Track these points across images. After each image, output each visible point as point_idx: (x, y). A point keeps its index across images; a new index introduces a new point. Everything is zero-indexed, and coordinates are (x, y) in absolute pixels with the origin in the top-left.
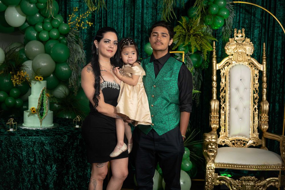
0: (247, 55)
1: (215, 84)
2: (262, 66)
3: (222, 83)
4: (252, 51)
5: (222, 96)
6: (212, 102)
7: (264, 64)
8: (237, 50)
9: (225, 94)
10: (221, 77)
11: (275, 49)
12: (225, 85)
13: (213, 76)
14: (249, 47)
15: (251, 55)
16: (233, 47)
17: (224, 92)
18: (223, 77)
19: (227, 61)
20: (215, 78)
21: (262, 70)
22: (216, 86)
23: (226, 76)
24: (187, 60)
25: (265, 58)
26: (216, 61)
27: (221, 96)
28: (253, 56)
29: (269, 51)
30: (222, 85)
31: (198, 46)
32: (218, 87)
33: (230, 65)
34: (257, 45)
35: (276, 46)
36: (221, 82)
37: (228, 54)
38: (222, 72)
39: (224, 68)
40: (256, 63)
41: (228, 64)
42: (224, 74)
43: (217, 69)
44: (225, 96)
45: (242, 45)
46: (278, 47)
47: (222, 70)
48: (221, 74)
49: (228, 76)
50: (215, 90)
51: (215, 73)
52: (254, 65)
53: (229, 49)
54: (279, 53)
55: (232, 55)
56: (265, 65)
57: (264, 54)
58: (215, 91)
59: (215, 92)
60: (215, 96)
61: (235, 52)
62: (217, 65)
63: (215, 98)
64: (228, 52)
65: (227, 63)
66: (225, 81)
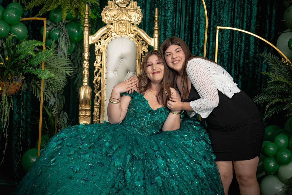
0: (133, 24)
1: (86, 64)
2: (153, 39)
3: (97, 63)
4: (140, 19)
5: (96, 81)
6: (81, 89)
7: (156, 37)
8: (118, 18)
9: (101, 79)
10: (96, 55)
11: (195, 18)
12: (100, 66)
13: (84, 53)
14: (136, 14)
15: (138, 24)
16: (113, 13)
17: (99, 76)
18: (99, 54)
19: (104, 33)
20: (86, 56)
21: (153, 45)
22: (87, 67)
23: (102, 53)
24: (60, 31)
25: (157, 28)
26: (88, 33)
27: (94, 82)
28: (140, 26)
29: (187, 21)
30: (97, 66)
31: (72, 11)
32: (92, 68)
33: (109, 38)
34: (171, 12)
35: (197, 13)
36: (95, 62)
37: (106, 23)
38: (97, 47)
39: (100, 42)
40: (144, 35)
41: (105, 36)
42: (99, 50)
43: (90, 43)
44: (100, 81)
45: (126, 10)
46: (201, 15)
47: (97, 45)
48: (95, 50)
49: (105, 53)
50: (86, 72)
51: (87, 48)
52: (142, 38)
53: (107, 16)
54: (202, 24)
55: (112, 24)
56: (156, 39)
57: (156, 23)
58: (86, 74)
59: (86, 76)
60: (86, 80)
61: (116, 20)
62: (90, 37)
63: (86, 84)
64: (105, 20)
65: (104, 34)
66: (101, 60)
